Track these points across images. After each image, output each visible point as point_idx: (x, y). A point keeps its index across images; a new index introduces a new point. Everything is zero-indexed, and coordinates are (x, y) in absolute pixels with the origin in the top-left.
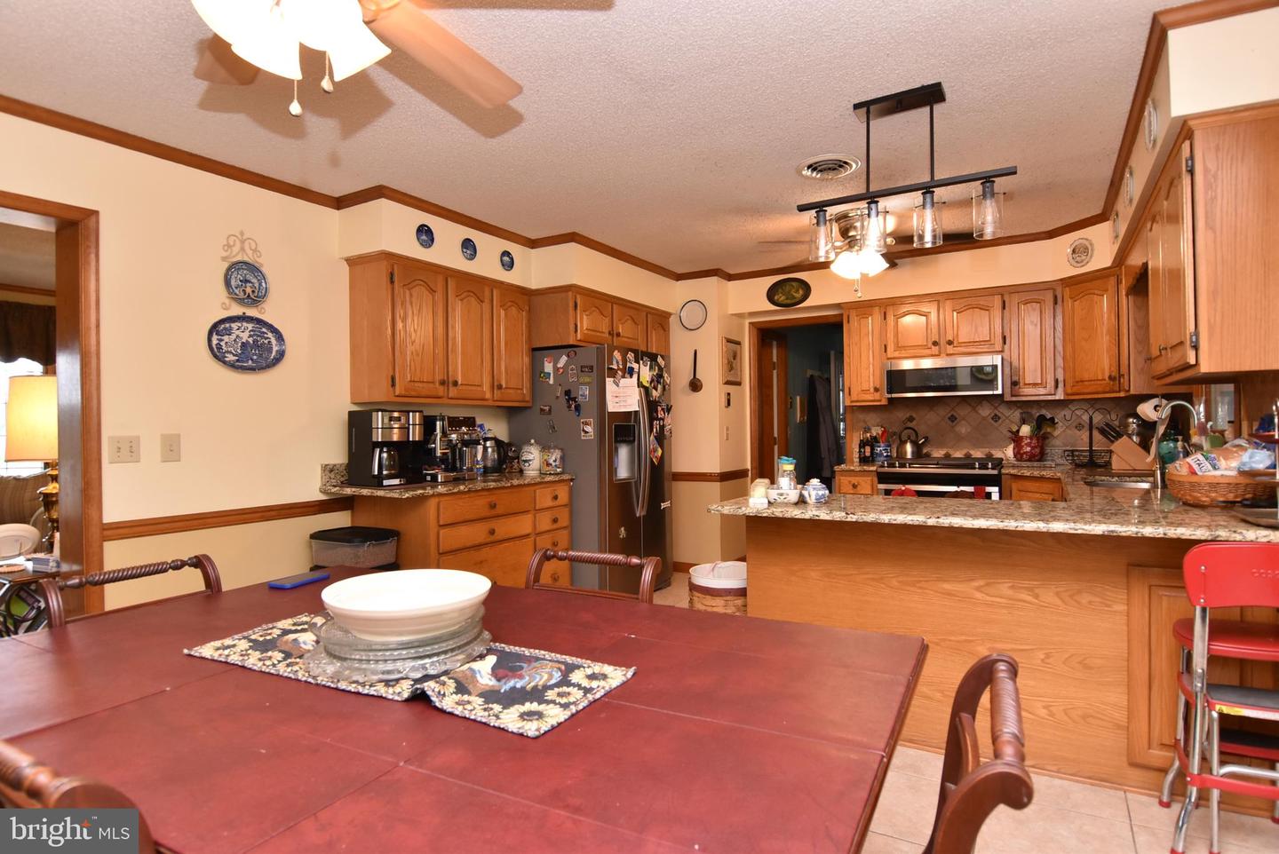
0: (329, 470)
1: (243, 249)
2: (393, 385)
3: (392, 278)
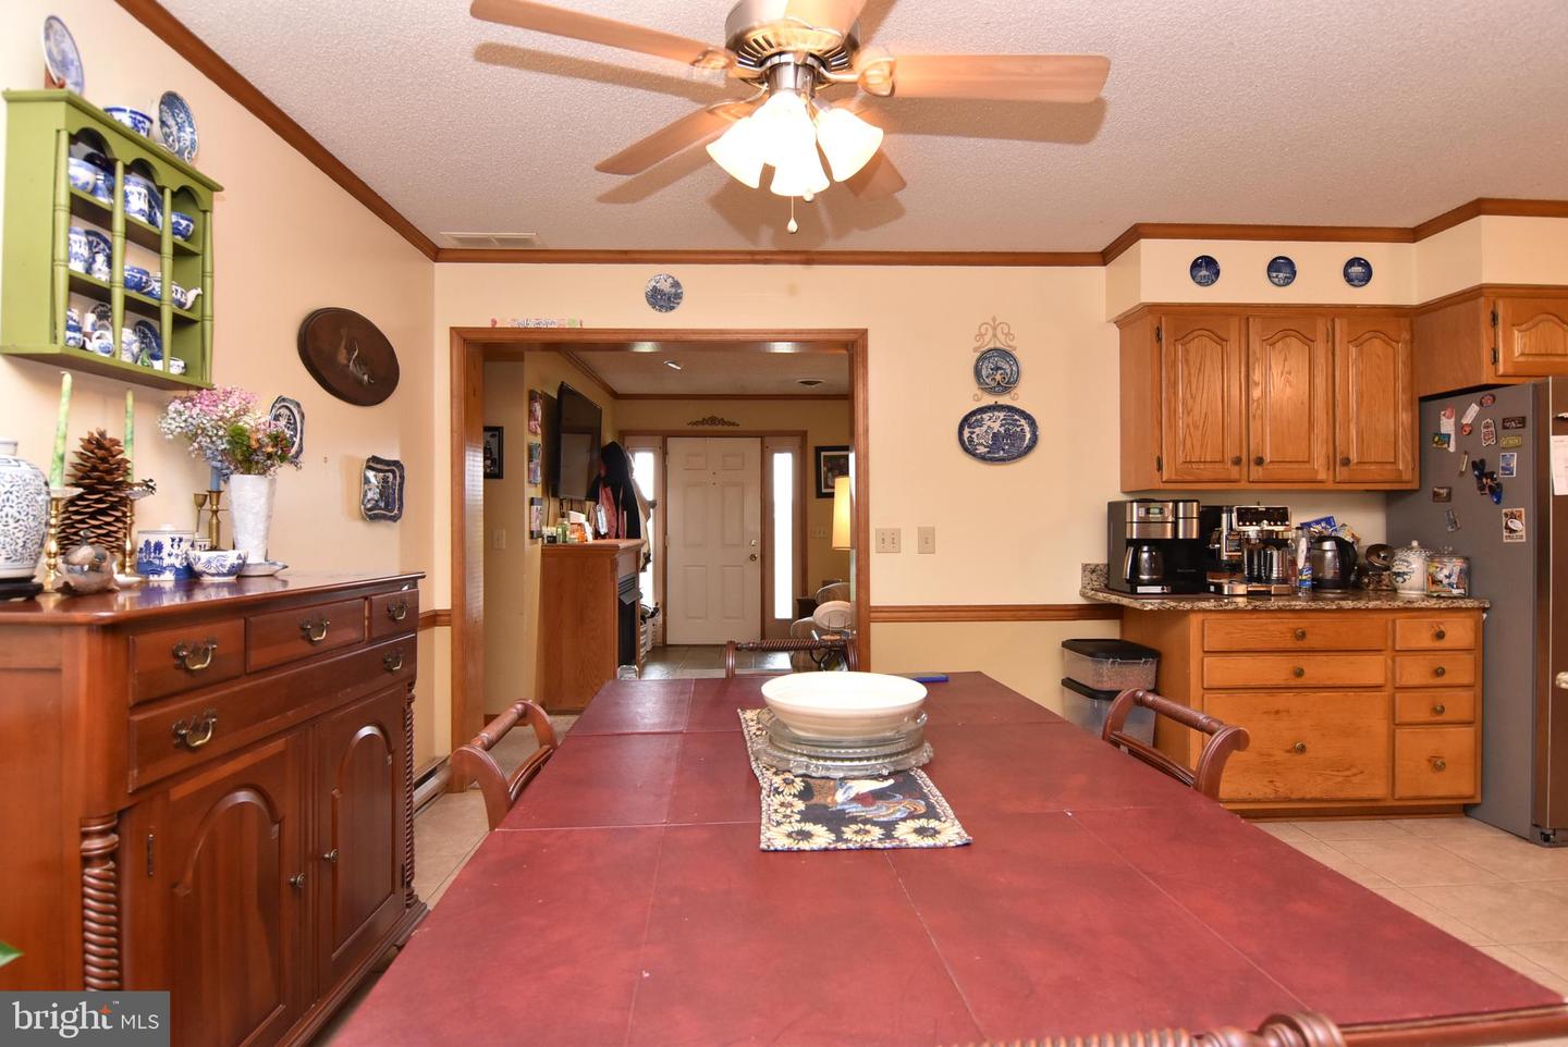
0: (1090, 570)
1: (995, 335)
2: (1160, 468)
3: (1158, 335)
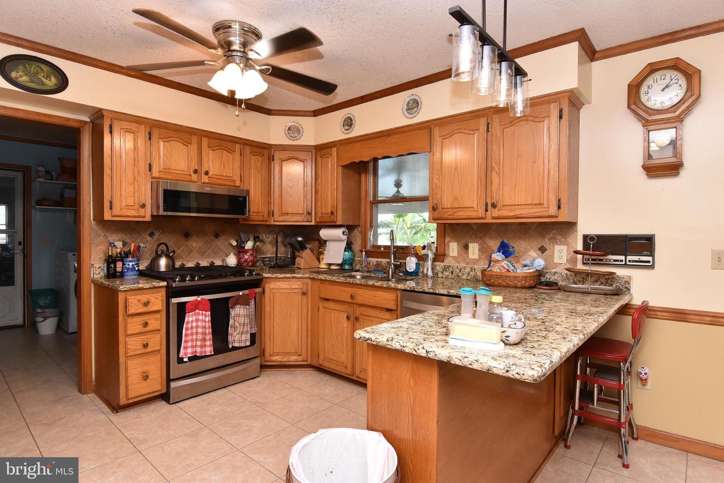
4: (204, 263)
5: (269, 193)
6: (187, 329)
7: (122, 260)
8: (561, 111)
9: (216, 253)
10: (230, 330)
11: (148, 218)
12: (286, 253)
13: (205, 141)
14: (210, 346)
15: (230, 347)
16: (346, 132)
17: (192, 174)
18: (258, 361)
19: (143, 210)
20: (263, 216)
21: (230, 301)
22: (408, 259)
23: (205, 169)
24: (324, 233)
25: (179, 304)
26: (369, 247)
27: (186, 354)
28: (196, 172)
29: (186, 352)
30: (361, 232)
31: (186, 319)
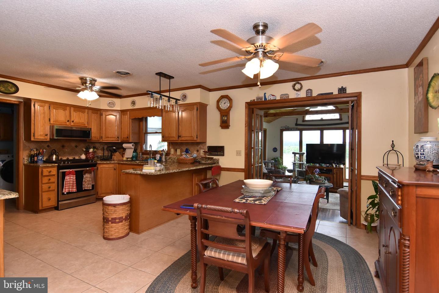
4: (71, 158)
5: (100, 129)
6: (66, 182)
7: (37, 156)
8: (197, 108)
9: (76, 154)
10: (83, 183)
11: (48, 140)
12: (108, 153)
13: (72, 109)
14: (75, 188)
15: (84, 189)
16: (132, 106)
17: (67, 122)
18: (95, 196)
19: (47, 136)
20: (98, 138)
21: (83, 172)
22: (157, 155)
23: (72, 120)
24: (125, 145)
25: (63, 172)
26: (143, 151)
27: (66, 191)
28: (68, 121)
29: (65, 191)
30: (140, 145)
31: (66, 178)
